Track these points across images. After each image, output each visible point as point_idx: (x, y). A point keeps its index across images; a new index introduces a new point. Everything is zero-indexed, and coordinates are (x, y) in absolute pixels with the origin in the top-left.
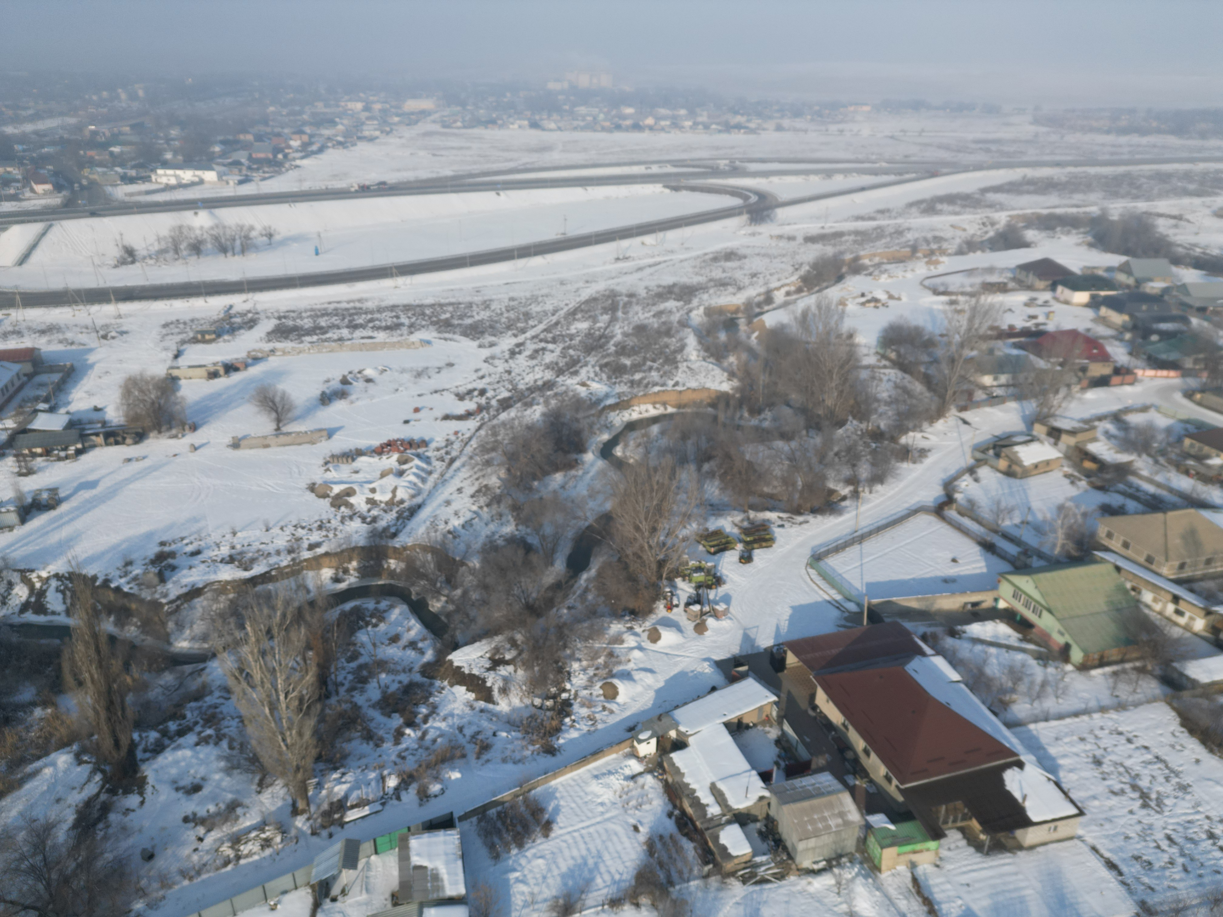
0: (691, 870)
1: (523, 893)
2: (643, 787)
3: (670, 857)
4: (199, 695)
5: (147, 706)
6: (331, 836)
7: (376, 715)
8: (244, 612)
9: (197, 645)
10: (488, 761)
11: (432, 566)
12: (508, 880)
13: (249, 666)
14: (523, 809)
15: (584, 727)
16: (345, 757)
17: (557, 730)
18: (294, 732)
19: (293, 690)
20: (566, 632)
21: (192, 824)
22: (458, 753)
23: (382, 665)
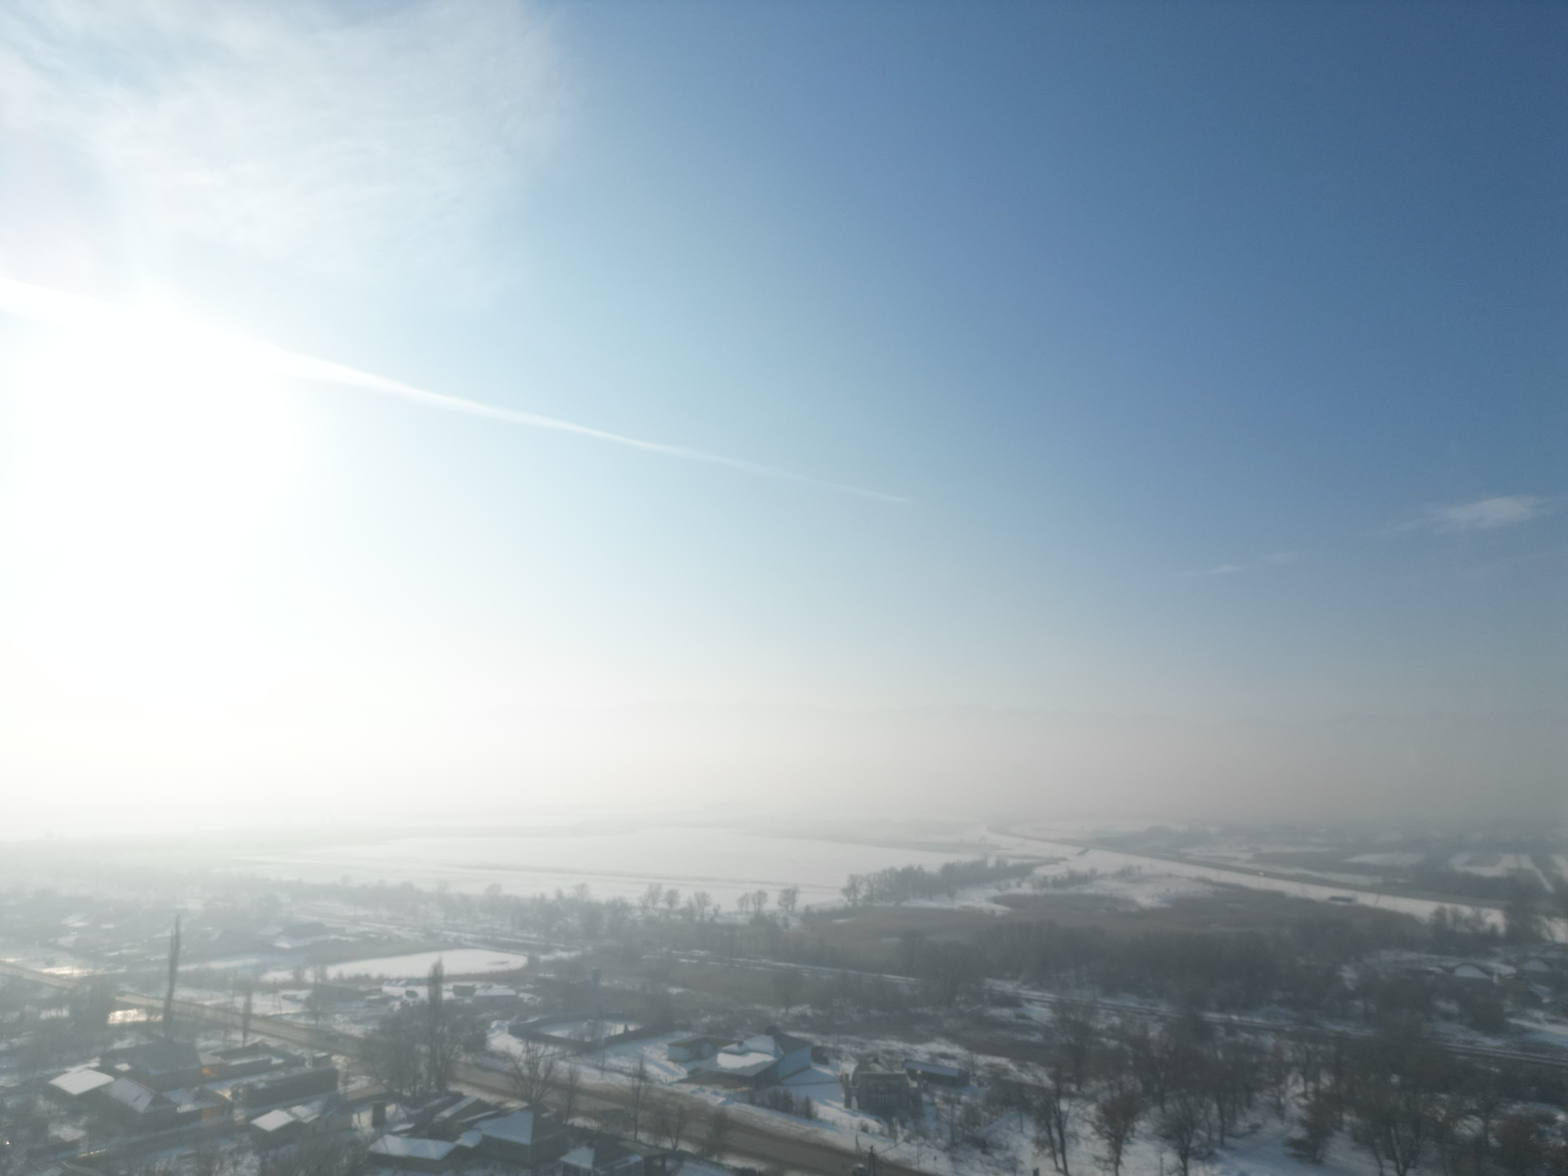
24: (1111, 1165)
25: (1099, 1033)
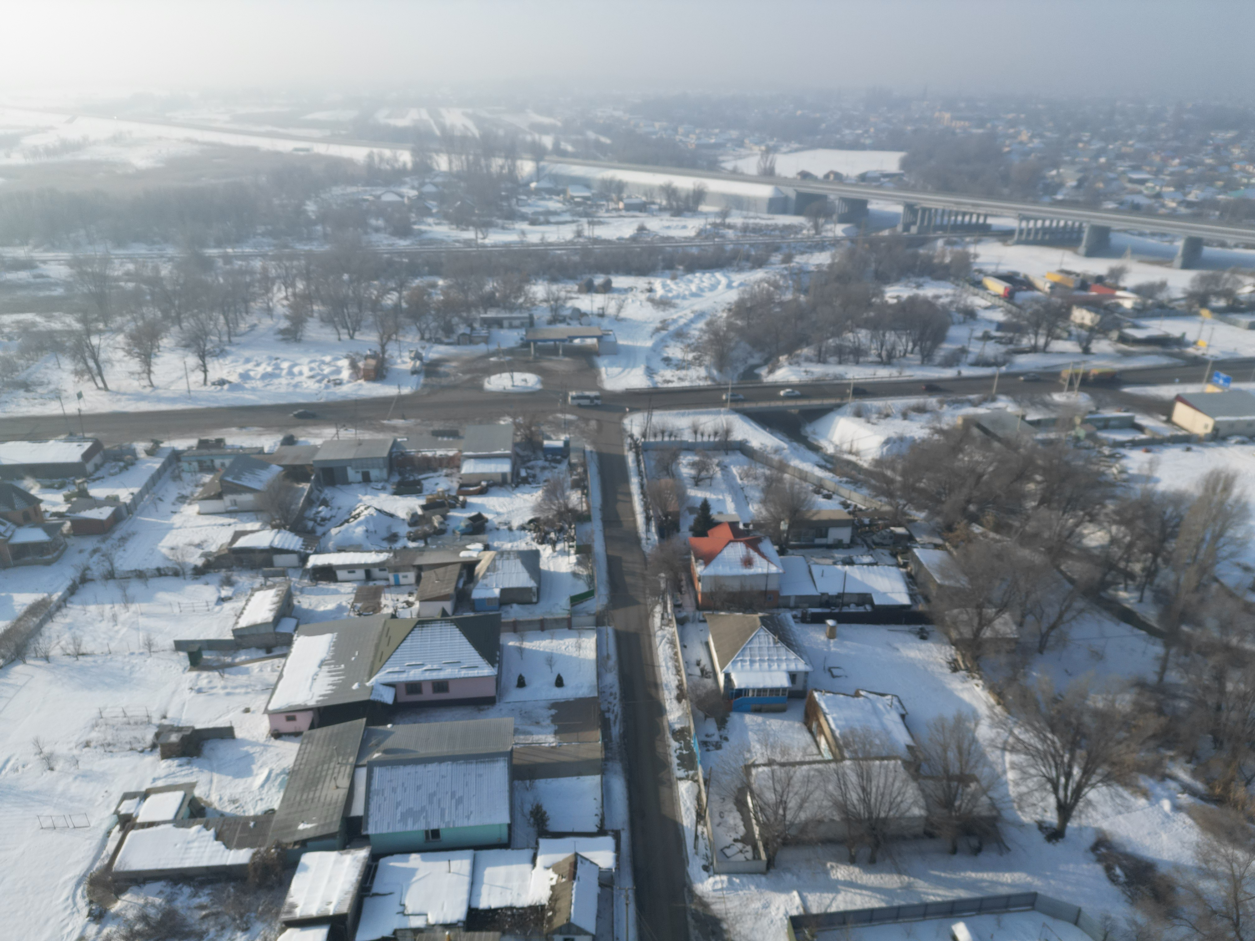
24: (145, 375)
25: (117, 279)
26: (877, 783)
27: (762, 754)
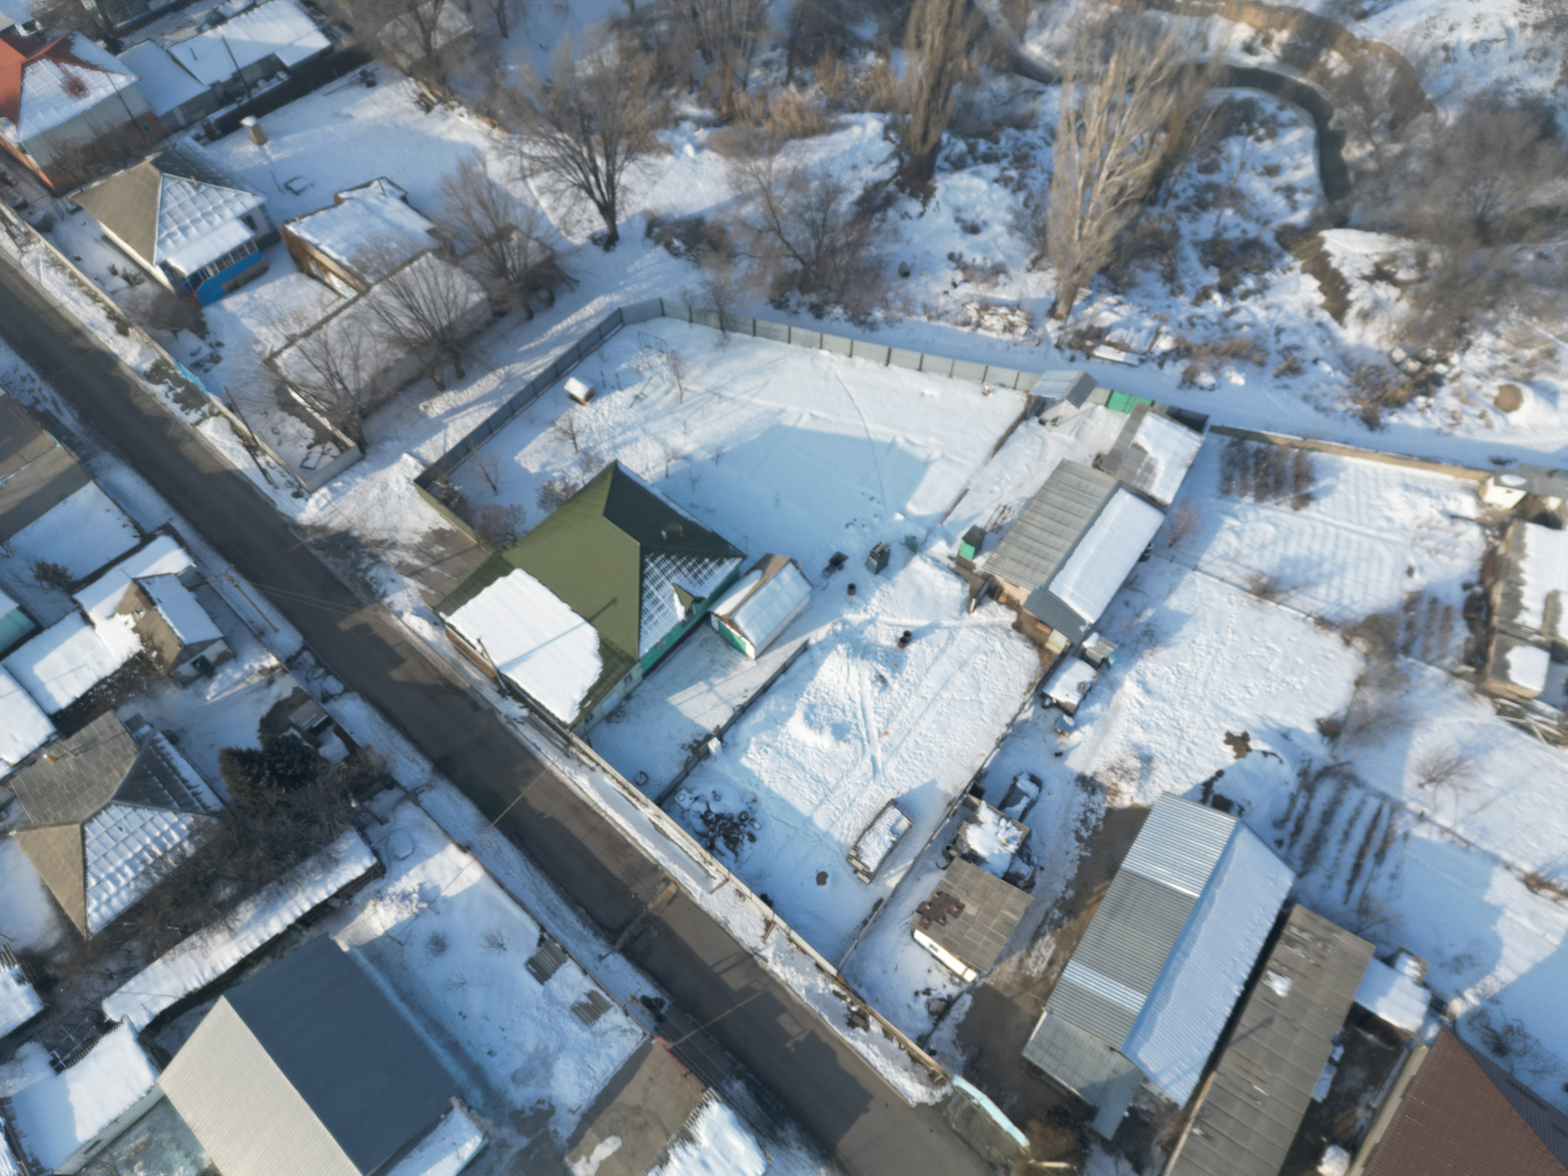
0: (1442, 656)
1: (1229, 545)
2: (1458, 535)
3: (1428, 627)
4: (1023, 123)
5: (968, 107)
6: (1072, 359)
7: (1192, 256)
8: (1117, 39)
9: (1048, 58)
10: (1286, 387)
11: (1386, 89)
12: (1220, 522)
13: (1089, 116)
14: (1289, 463)
15: (1437, 421)
16: (1132, 285)
17: (1398, 404)
18: (1095, 224)
19: (1120, 174)
20: (1509, 287)
21: (954, 265)
22: (1257, 357)
23: (1236, 197)
26: (421, 291)
27: (275, 336)
